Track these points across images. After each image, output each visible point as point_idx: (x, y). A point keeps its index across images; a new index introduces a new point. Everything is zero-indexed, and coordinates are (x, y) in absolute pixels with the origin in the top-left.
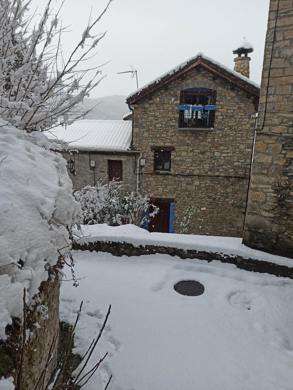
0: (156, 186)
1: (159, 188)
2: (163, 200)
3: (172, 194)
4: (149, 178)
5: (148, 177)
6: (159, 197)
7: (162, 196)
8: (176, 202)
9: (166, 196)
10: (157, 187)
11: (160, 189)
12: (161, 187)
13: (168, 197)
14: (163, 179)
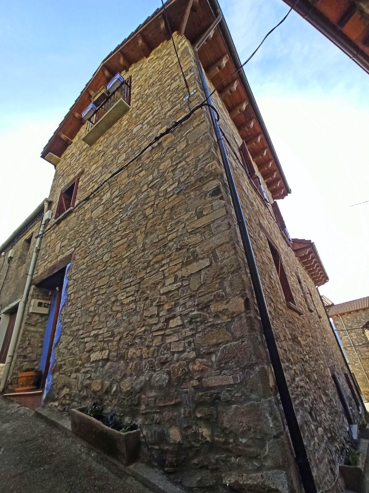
1: (57, 246)
6: (55, 262)
7: (57, 257)
8: (74, 260)
9: (63, 254)
12: (60, 241)
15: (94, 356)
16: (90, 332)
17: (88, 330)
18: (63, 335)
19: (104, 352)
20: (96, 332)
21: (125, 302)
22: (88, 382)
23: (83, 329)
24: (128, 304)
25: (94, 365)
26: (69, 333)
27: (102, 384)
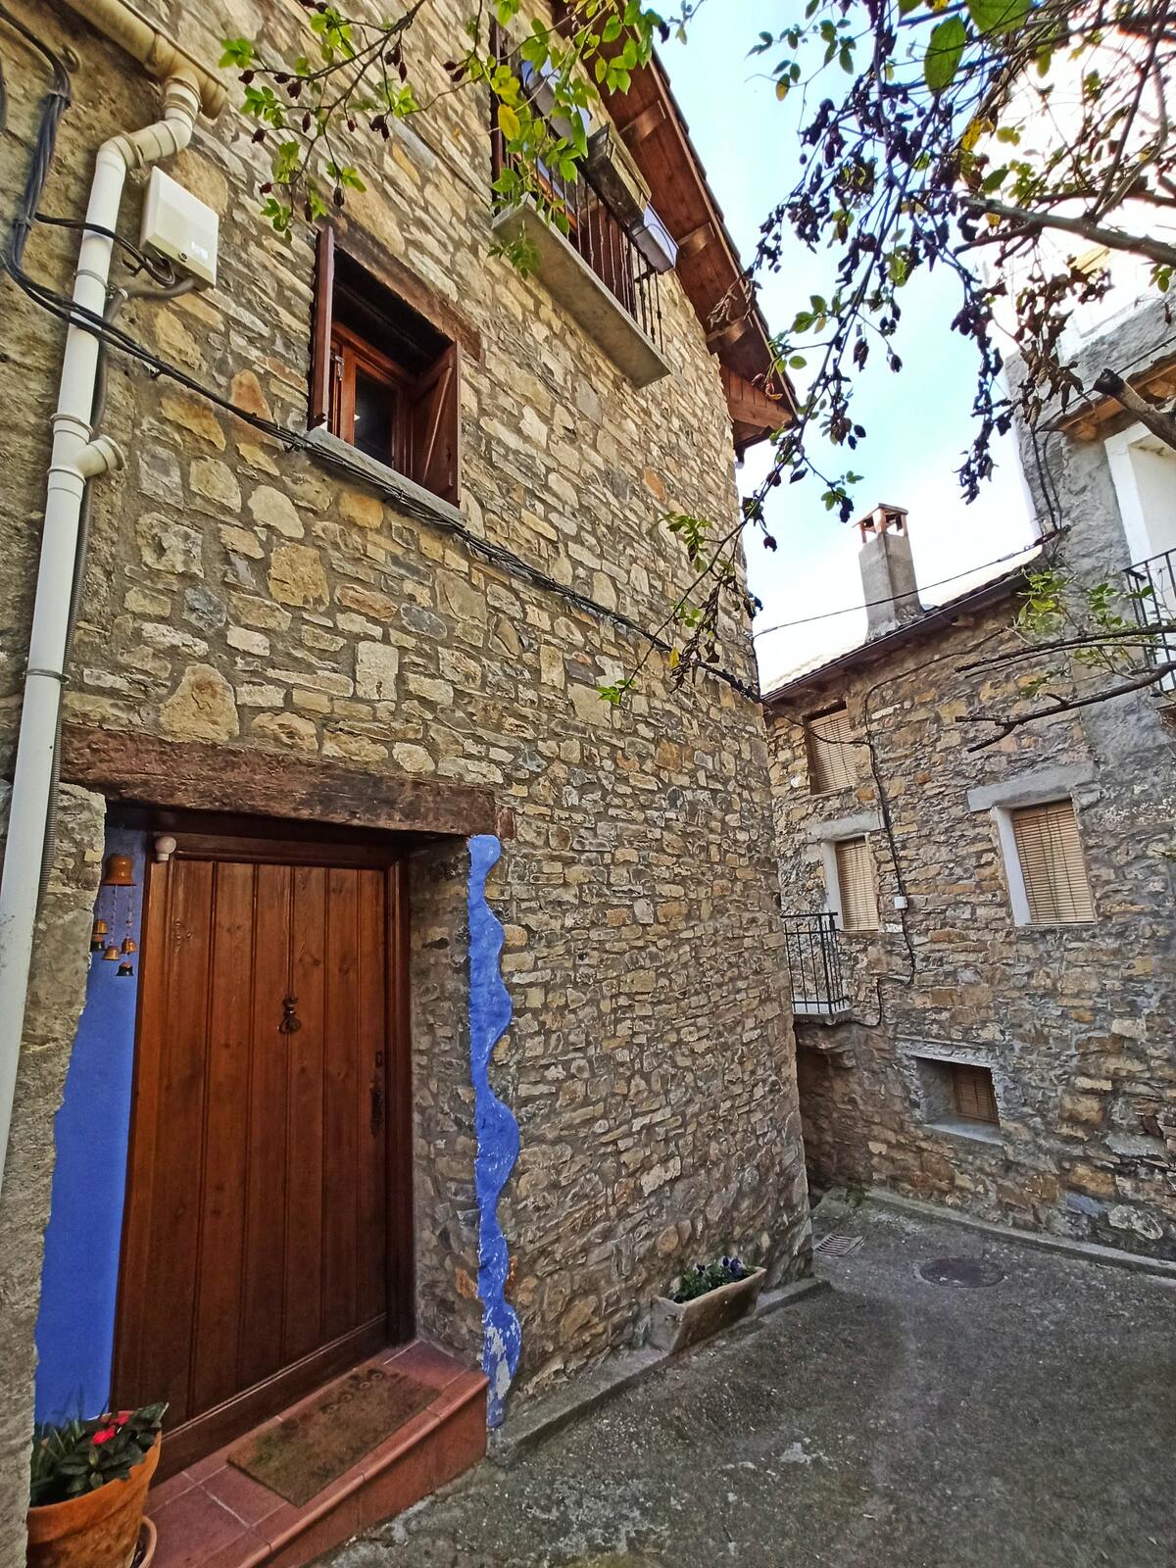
0: (329, 614)
1: (363, 647)
2: (408, 794)
3: (478, 740)
4: (249, 482)
5: (235, 458)
6: (369, 752)
7: (388, 739)
8: (510, 832)
9: (433, 750)
10: (334, 630)
11: (377, 661)
12: (386, 639)
13: (449, 767)
14: (396, 560)
15: (649, 1181)
16: (629, 1122)
17: (621, 1118)
18: (527, 1145)
19: (671, 1164)
20: (646, 1120)
21: (700, 1048)
22: (648, 1243)
23: (604, 1116)
24: (703, 1055)
25: (652, 1200)
26: (550, 1136)
27: (679, 1231)
